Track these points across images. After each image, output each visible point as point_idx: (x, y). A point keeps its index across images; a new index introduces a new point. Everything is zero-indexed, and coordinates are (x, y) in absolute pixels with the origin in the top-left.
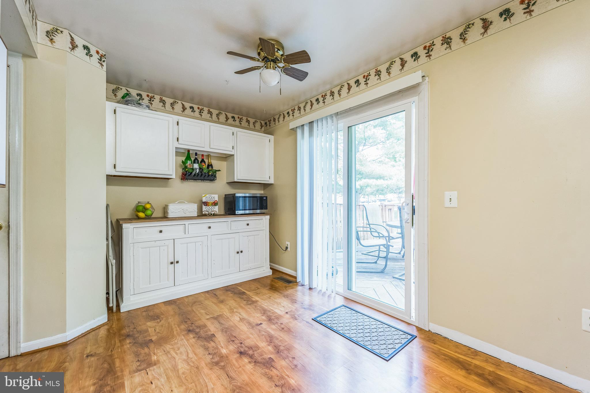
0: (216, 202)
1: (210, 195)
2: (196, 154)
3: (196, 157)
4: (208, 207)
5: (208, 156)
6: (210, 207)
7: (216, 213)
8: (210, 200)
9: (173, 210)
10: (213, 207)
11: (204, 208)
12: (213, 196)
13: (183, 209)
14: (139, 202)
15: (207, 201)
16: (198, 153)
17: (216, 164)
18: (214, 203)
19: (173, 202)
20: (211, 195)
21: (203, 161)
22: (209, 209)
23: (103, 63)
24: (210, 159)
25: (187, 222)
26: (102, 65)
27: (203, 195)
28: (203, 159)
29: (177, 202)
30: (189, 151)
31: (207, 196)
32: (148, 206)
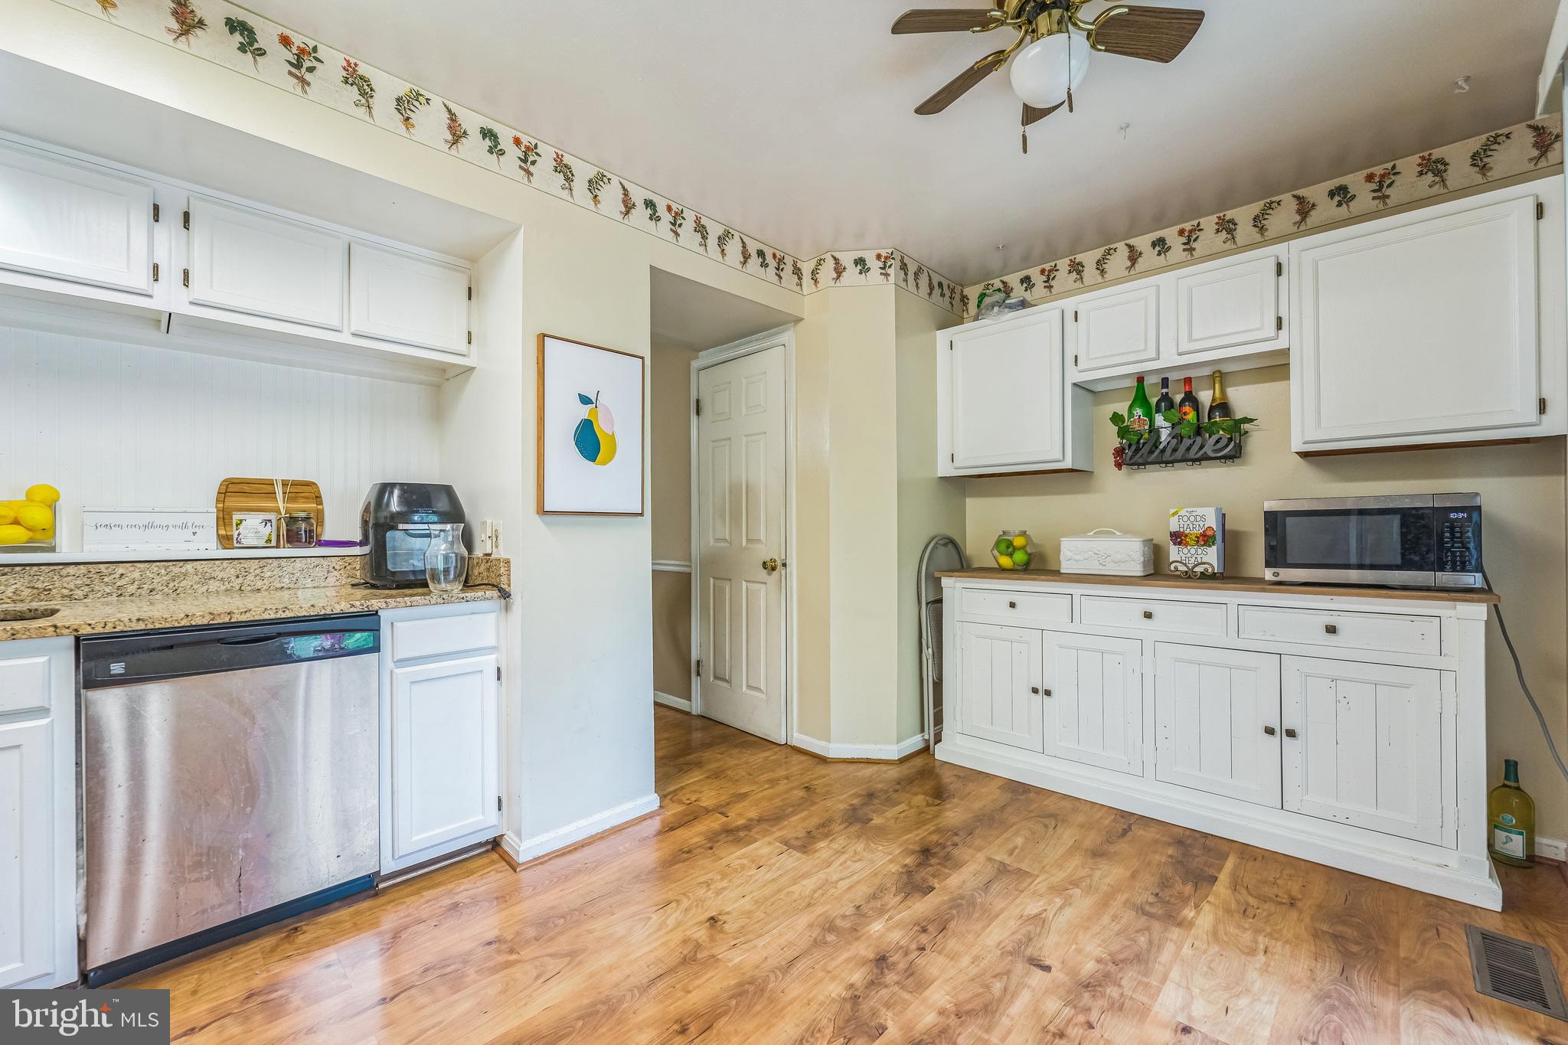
0: (1209, 533)
1: (1189, 510)
2: (1165, 382)
3: (1164, 391)
4: (1185, 551)
5: (1220, 376)
6: (1193, 551)
7: (1210, 570)
8: (1191, 526)
9: (1073, 555)
10: (1200, 551)
11: (1174, 553)
12: (1200, 511)
13: (1096, 552)
14: (1004, 532)
15: (1182, 530)
16: (1173, 376)
17: (1243, 398)
18: (1204, 535)
19: (1081, 532)
20: (1194, 509)
21: (1190, 398)
22: (1189, 555)
23: (889, 271)
24: (1217, 386)
25: (1077, 590)
26: (887, 275)
27: (1172, 511)
28: (1191, 392)
29: (1092, 533)
30: (1140, 379)
31: (1183, 512)
32: (1019, 542)
